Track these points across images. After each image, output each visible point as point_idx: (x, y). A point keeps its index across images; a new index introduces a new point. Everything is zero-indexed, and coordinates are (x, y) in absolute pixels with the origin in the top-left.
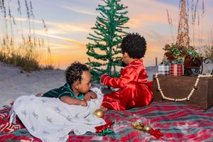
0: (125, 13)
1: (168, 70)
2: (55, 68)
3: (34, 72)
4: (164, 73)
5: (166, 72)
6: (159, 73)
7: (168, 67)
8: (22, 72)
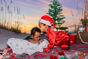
0: (61, 7)
1: (84, 30)
2: (27, 33)
3: (20, 34)
4: (82, 31)
5: (83, 30)
6: (80, 31)
7: (84, 28)
8: (15, 34)
